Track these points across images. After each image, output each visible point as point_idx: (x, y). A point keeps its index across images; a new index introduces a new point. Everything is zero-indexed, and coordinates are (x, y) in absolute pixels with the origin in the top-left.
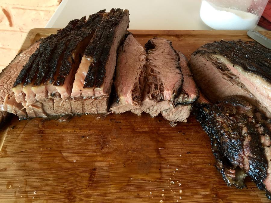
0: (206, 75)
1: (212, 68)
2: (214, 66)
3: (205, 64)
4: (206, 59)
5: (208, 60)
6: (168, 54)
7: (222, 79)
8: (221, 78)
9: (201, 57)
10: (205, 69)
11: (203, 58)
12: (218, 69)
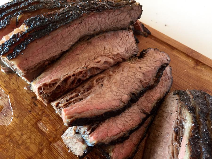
0: (162, 127)
1: (171, 124)
2: (175, 124)
3: (171, 114)
4: (177, 109)
5: (177, 111)
6: (143, 73)
7: (167, 148)
8: (168, 145)
9: (176, 102)
10: (167, 119)
11: (177, 105)
12: (174, 131)
